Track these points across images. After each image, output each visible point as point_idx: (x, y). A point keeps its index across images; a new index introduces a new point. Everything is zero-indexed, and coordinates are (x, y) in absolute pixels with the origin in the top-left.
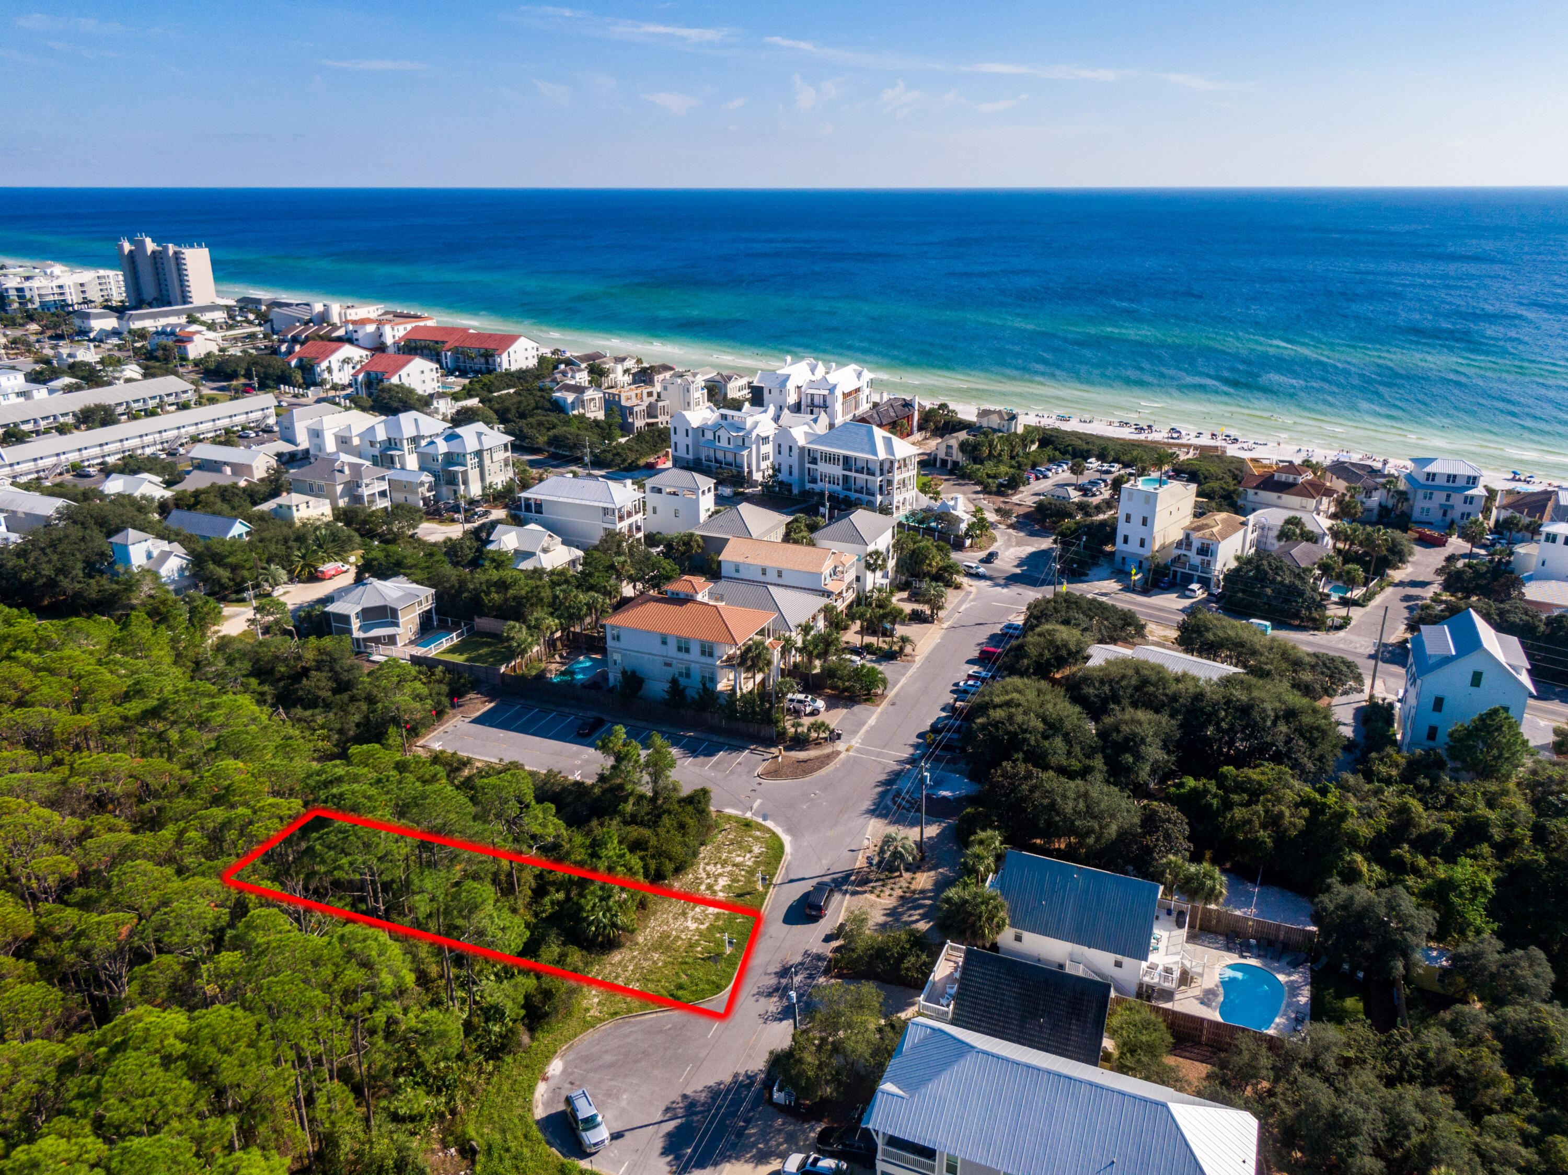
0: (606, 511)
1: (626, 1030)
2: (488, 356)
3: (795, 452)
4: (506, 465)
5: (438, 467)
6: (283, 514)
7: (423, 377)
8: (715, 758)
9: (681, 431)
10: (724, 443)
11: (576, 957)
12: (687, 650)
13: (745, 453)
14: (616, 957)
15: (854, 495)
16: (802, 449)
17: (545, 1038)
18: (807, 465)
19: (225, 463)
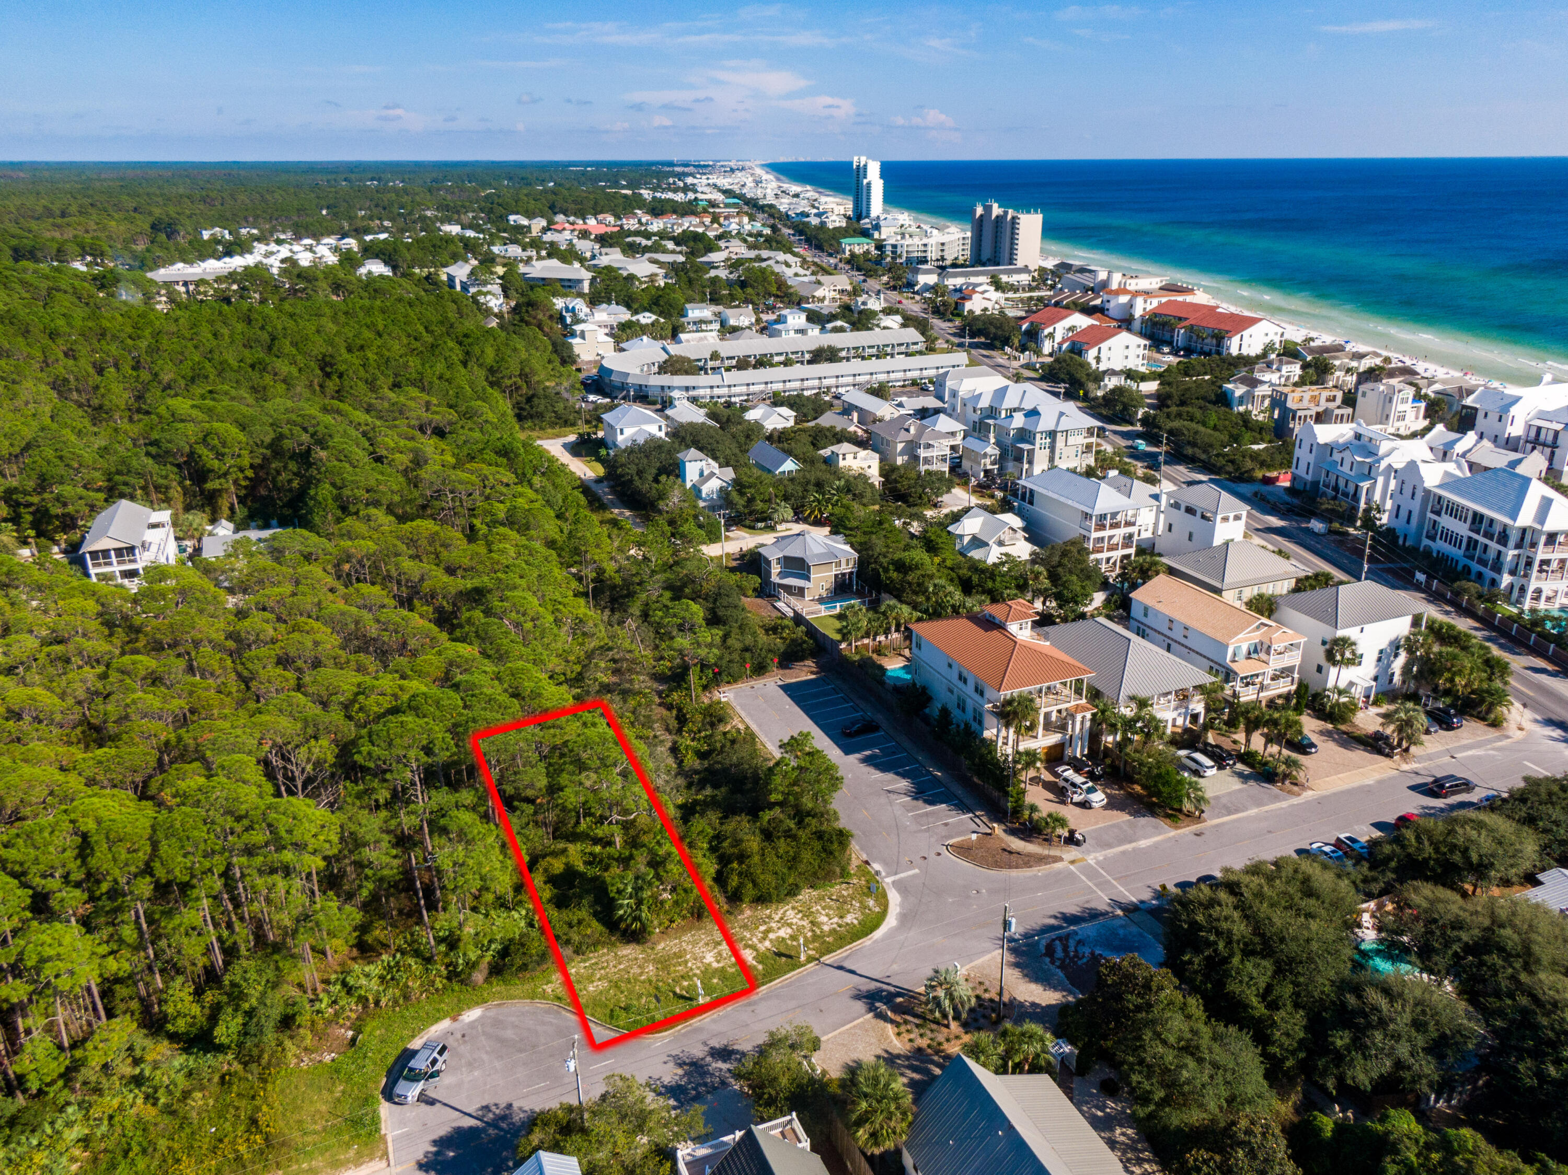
0: (1087, 516)
1: (549, 1018)
2: (1220, 338)
3: (1419, 494)
4: (1086, 451)
5: (1008, 441)
6: (830, 462)
7: (1126, 352)
8: (930, 808)
9: (1306, 446)
10: (1346, 468)
12: (965, 681)
14: (628, 951)
15: (1475, 567)
16: (1427, 492)
17: (497, 987)
18: (1430, 515)
19: (856, 408)
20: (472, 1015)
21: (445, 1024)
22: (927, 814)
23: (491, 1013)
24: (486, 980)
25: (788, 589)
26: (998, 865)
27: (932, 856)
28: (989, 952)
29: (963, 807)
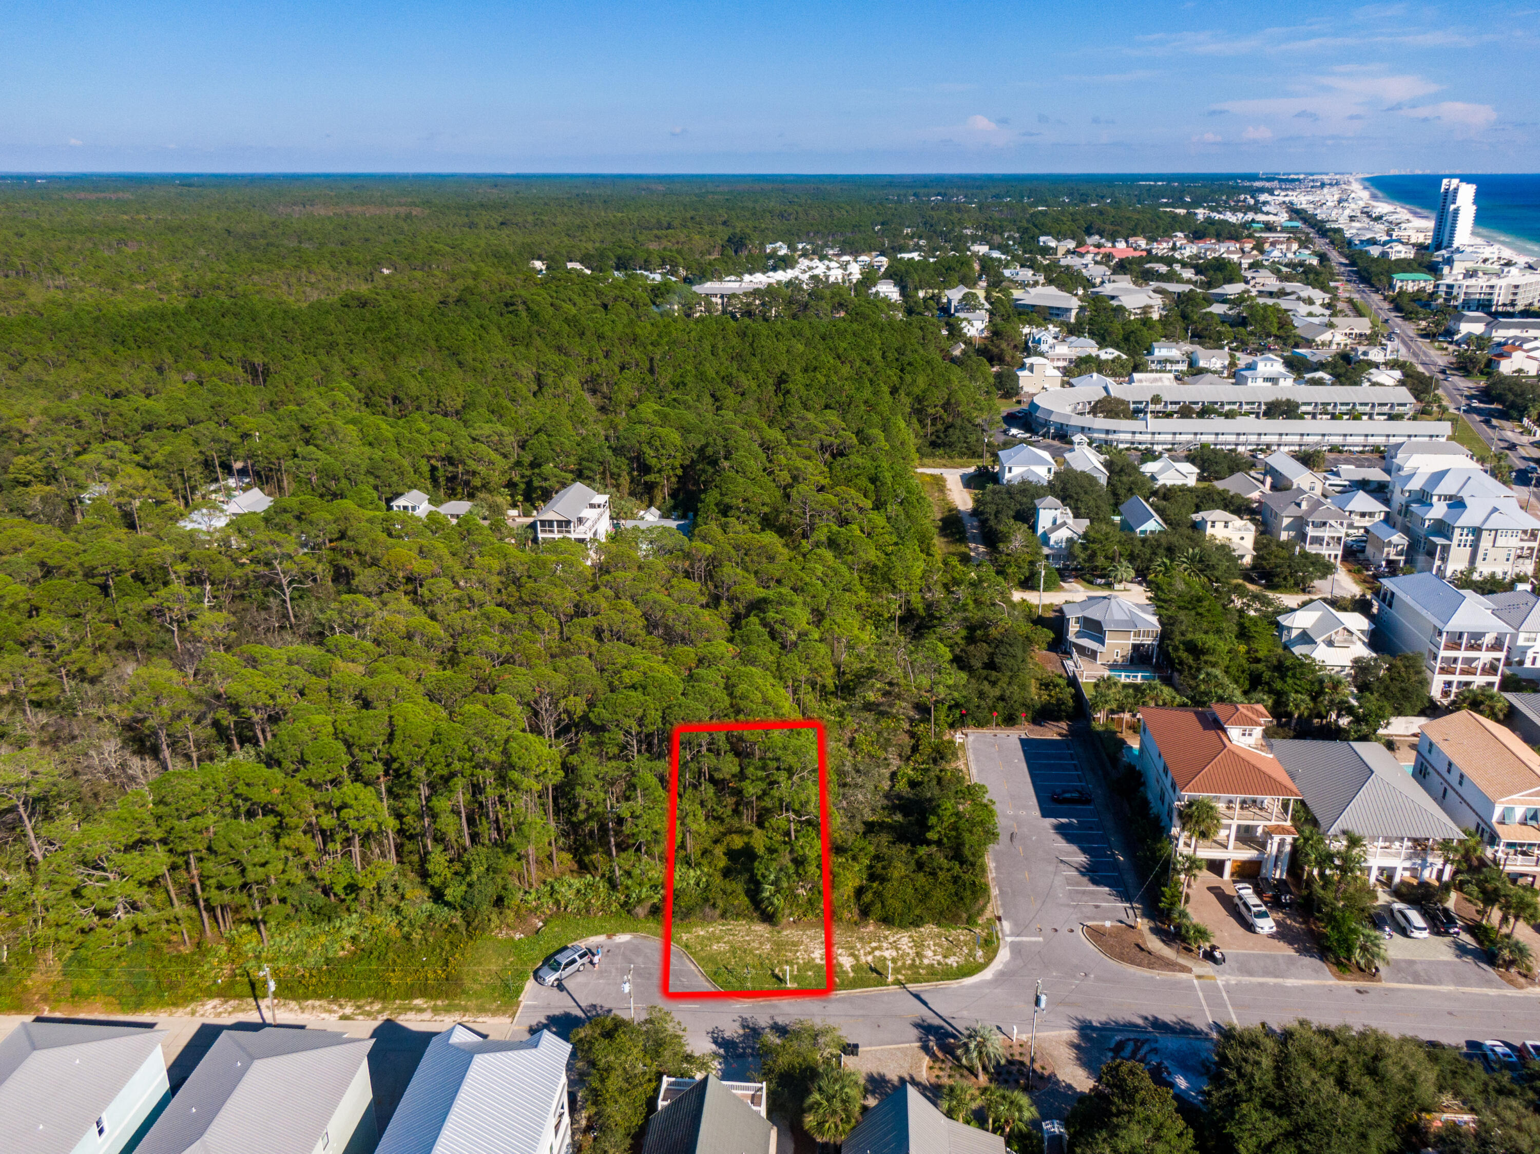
0: (1435, 630)
8: (1092, 888)
12: (1167, 775)
20: (623, 938)
22: (1085, 892)
23: (635, 941)
24: (644, 916)
25: (1082, 650)
26: (1121, 957)
27: (1064, 931)
29: (1124, 895)
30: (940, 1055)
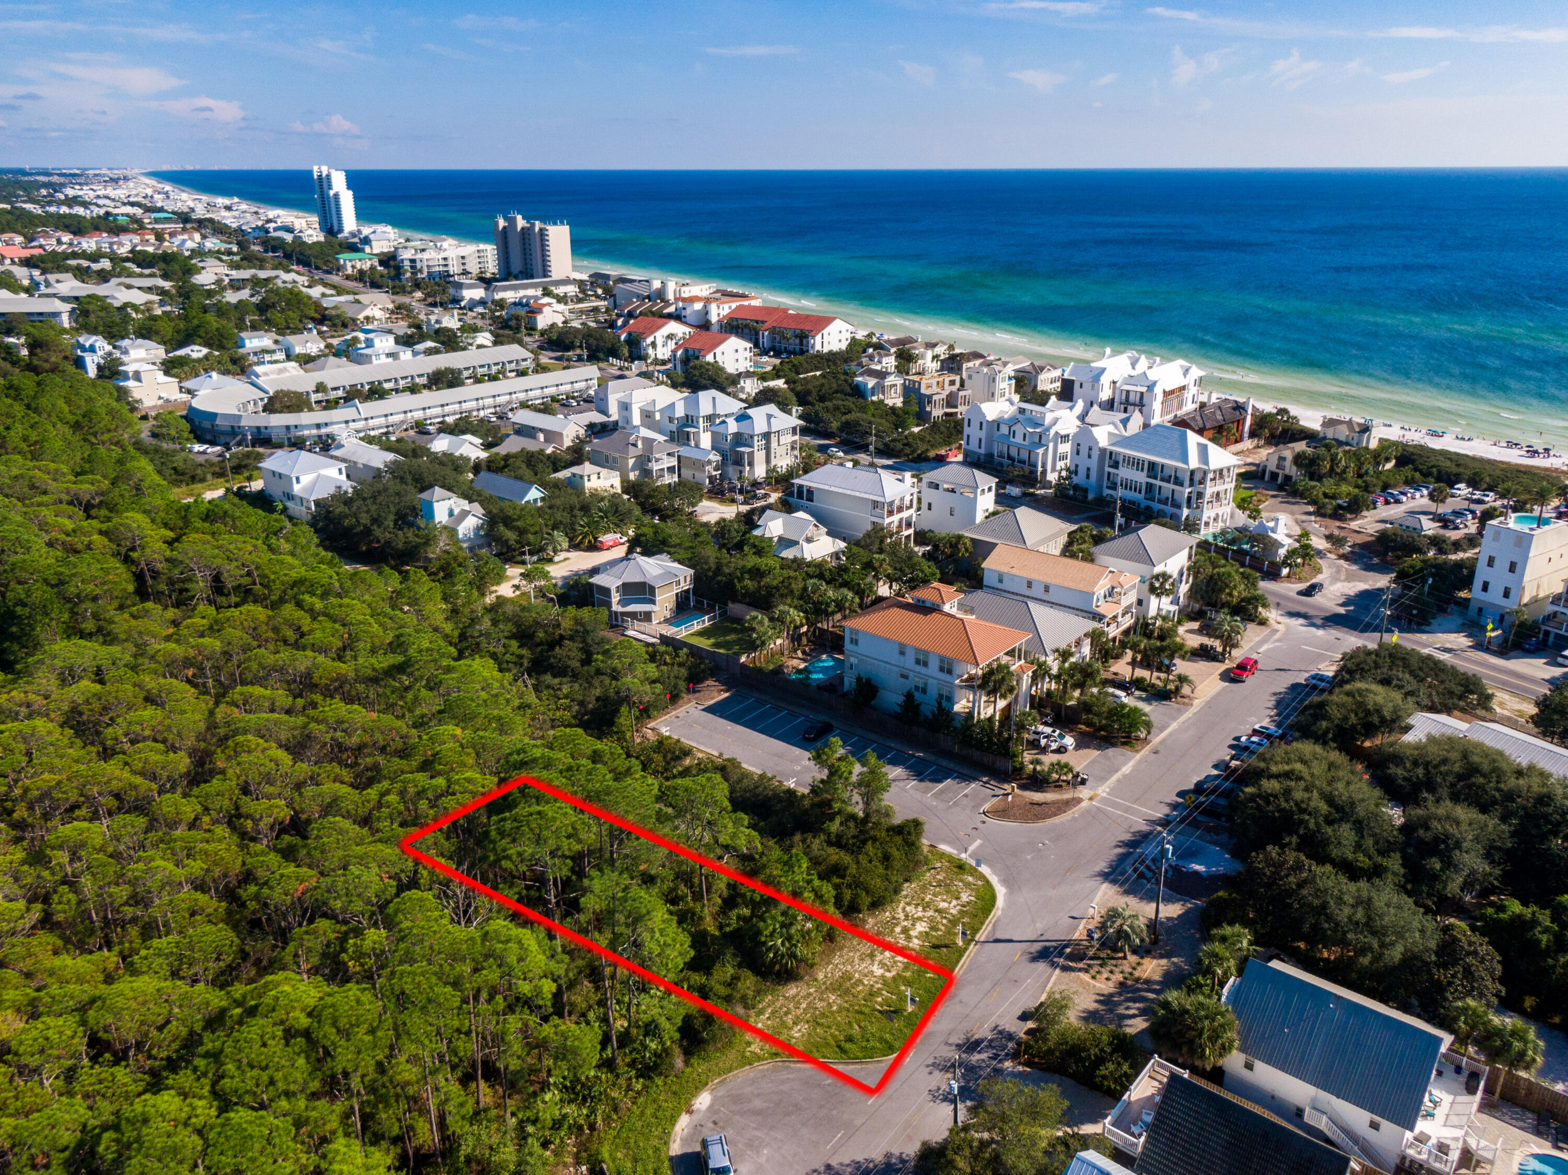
0: (875, 504)
1: (785, 1075)
2: (803, 337)
3: (1095, 454)
4: (793, 448)
5: (727, 446)
6: (575, 484)
7: (736, 356)
8: (941, 786)
9: (975, 424)
10: (1019, 439)
11: (749, 982)
12: (925, 664)
13: (1041, 451)
14: (792, 990)
15: (1156, 506)
16: (1103, 451)
17: (700, 1066)
18: (1107, 469)
19: (541, 430)
20: (703, 1101)
21: (684, 1121)
22: (942, 791)
23: (721, 1092)
24: (687, 1063)
25: (633, 615)
26: (1038, 818)
27: (980, 825)
28: (1097, 889)
29: (967, 778)
30: (1081, 965)
